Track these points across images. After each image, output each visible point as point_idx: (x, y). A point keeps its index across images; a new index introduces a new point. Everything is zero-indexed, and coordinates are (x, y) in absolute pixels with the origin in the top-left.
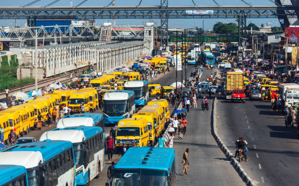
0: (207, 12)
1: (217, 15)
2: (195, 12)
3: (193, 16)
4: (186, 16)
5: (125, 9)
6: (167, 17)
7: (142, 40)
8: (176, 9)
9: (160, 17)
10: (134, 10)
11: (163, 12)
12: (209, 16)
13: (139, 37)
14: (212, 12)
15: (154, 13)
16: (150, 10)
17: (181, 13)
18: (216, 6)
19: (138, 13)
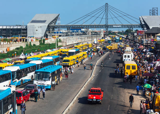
0: (119, 26)
1: (122, 27)
2: (116, 26)
3: (115, 27)
4: (113, 27)
5: (95, 26)
6: (108, 28)
7: (100, 34)
8: (110, 25)
9: (106, 28)
10: (98, 25)
11: (106, 26)
12: (120, 27)
13: (99, 33)
14: (121, 26)
15: (104, 27)
16: (103, 26)
17: (111, 26)
18: (122, 24)
19: (99, 26)
